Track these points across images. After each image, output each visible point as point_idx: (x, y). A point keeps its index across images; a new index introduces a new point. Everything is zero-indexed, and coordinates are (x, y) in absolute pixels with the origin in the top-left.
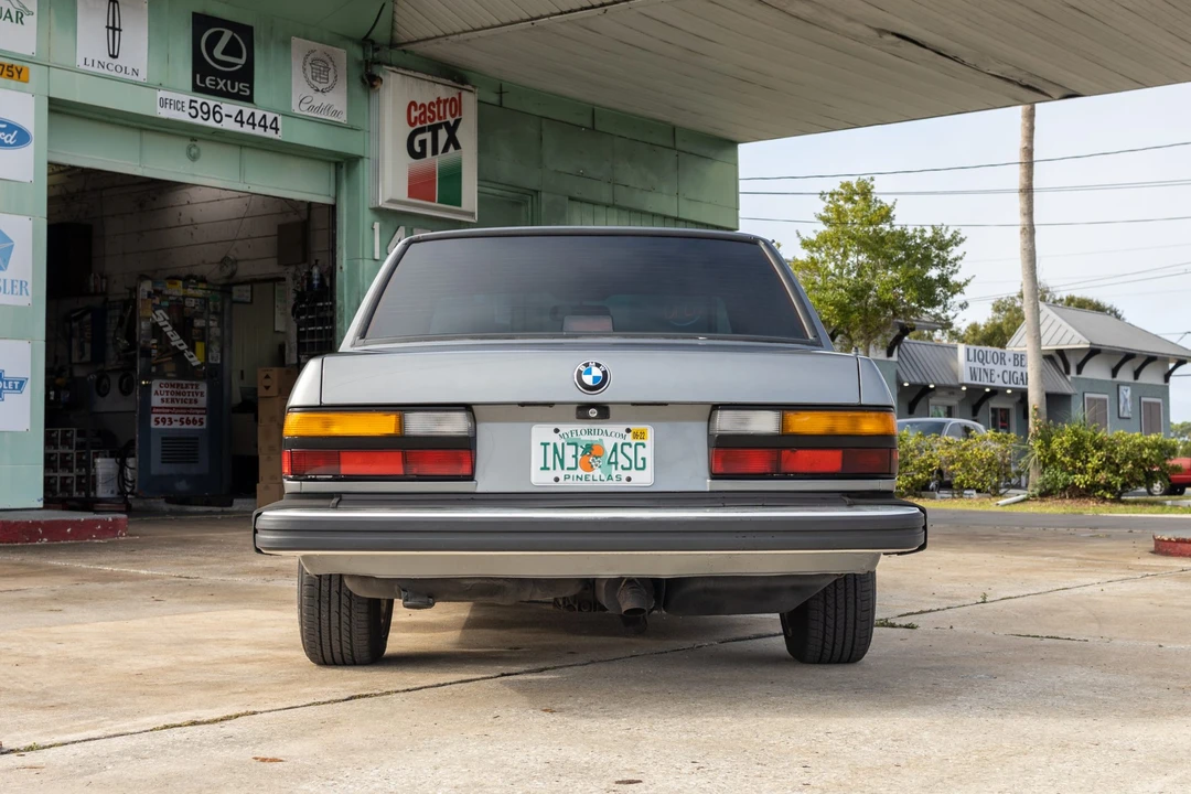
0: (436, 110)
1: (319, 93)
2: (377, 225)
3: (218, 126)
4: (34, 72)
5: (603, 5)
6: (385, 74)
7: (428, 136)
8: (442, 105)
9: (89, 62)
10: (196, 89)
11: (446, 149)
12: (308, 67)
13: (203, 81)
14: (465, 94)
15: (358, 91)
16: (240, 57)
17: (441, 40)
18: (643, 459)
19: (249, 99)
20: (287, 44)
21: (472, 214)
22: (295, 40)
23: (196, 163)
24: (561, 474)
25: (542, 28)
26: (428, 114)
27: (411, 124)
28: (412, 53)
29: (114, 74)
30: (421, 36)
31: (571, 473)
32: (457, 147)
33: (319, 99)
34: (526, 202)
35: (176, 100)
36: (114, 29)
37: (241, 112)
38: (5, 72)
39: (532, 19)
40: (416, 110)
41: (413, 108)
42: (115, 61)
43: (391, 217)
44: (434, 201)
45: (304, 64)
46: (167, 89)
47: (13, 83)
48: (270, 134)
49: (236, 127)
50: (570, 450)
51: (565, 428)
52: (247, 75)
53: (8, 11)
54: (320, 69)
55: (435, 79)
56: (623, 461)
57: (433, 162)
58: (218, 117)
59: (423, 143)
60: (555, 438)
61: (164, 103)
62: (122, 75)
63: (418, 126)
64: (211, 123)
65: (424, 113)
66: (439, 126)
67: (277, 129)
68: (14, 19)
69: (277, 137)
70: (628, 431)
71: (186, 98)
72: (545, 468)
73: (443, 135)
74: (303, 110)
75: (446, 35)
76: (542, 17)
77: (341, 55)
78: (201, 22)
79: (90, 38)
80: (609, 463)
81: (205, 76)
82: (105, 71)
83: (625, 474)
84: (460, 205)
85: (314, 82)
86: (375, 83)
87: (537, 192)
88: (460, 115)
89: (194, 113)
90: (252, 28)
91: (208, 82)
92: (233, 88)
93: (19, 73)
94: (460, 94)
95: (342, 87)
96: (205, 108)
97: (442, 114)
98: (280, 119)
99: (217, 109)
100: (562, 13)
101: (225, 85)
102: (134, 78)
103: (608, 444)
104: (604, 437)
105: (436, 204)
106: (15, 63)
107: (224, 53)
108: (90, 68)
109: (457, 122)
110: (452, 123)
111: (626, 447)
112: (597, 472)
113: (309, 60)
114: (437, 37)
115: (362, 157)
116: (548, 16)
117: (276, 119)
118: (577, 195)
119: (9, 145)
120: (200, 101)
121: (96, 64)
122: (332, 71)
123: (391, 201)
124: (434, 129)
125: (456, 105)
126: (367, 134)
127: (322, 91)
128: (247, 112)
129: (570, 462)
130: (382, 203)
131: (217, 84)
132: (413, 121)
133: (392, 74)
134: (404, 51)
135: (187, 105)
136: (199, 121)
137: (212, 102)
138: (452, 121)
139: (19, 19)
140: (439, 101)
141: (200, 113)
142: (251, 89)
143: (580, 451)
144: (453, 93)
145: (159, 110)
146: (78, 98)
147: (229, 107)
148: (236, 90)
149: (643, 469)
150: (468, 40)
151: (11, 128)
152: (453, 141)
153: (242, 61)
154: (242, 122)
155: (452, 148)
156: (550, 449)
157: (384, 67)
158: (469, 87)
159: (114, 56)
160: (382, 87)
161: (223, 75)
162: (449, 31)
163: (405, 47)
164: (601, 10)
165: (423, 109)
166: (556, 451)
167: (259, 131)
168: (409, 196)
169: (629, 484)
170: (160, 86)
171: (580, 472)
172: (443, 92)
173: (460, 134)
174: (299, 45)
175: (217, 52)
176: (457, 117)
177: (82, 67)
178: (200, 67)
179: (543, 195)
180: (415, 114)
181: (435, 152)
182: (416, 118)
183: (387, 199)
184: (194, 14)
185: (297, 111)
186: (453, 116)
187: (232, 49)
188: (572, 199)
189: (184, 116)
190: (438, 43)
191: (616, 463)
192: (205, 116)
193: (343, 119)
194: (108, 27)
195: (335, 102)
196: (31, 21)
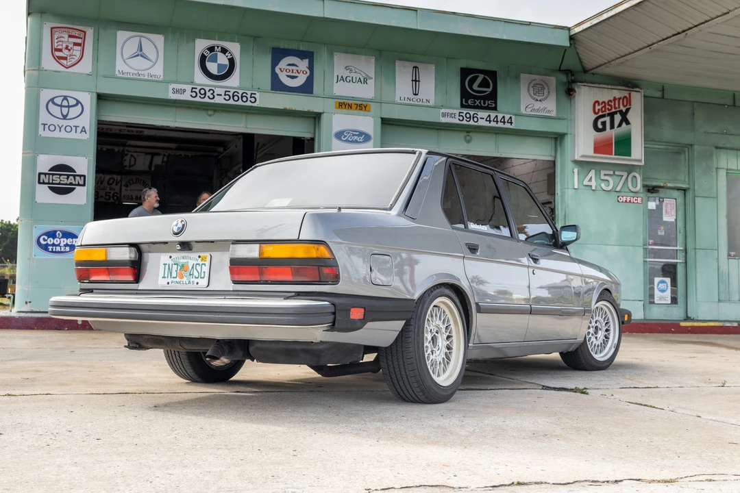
0: (613, 104)
1: (538, 102)
2: (576, 170)
3: (476, 124)
4: (373, 106)
5: (684, 31)
6: (578, 87)
7: (607, 119)
8: (617, 101)
9: (402, 98)
10: (462, 106)
11: (620, 125)
12: (531, 89)
13: (466, 102)
14: (633, 94)
15: (564, 98)
16: (489, 87)
17: (608, 65)
18: (204, 272)
19: (495, 109)
20: (517, 78)
21: (640, 161)
22: (522, 75)
23: (470, 144)
24: (170, 280)
25: (657, 50)
26: (607, 107)
27: (595, 113)
28: (598, 74)
29: (416, 103)
30: (597, 64)
31: (174, 280)
32: (628, 123)
33: (538, 105)
34: (685, 152)
35: (453, 113)
36: (416, 81)
37: (489, 116)
38: (358, 107)
39: (649, 46)
40: (599, 105)
41: (597, 104)
42: (416, 97)
43: (584, 165)
44: (612, 154)
45: (529, 87)
46: (446, 108)
47: (362, 112)
48: (507, 126)
49: (487, 124)
50: (175, 267)
51: (174, 255)
52: (493, 96)
53: (360, 79)
54: (539, 90)
55: (613, 87)
56: (196, 274)
57: (610, 133)
58: (475, 119)
59: (604, 123)
60: (170, 262)
61: (444, 115)
62: (421, 103)
63: (601, 114)
64: (472, 123)
65: (605, 106)
66: (616, 113)
67: (511, 123)
68: (363, 82)
69: (511, 127)
70: (199, 257)
71: (457, 112)
72: (164, 277)
73: (618, 118)
74: (529, 112)
75: (609, 62)
76: (654, 44)
77: (553, 80)
78: (465, 72)
79: (403, 87)
80: (190, 275)
81: (468, 99)
82: (412, 102)
83: (196, 281)
84: (630, 156)
85: (535, 97)
86: (571, 93)
87: (691, 145)
88: (630, 105)
89: (461, 118)
90: (496, 72)
91: (469, 102)
92: (484, 103)
93: (365, 107)
94: (630, 94)
95: (553, 97)
96: (468, 116)
97: (617, 106)
98: (513, 117)
99: (475, 115)
100: (663, 40)
101: (480, 103)
102: (428, 104)
103: (191, 264)
104: (189, 260)
105: (613, 156)
106: (363, 103)
107: (479, 86)
108: (403, 102)
109: (628, 110)
110: (624, 111)
111: (198, 266)
112: (185, 279)
113: (532, 85)
114: (605, 63)
115: (567, 134)
116: (657, 43)
117: (511, 118)
118: (721, 146)
119: (360, 142)
120: (465, 112)
121: (406, 99)
122: (546, 89)
123: (582, 156)
124: (612, 115)
125: (628, 100)
126: (569, 121)
127: (540, 101)
128: (493, 115)
129: (174, 274)
130: (577, 158)
131: (475, 102)
132: (597, 111)
133: (583, 87)
134: (593, 74)
135: (457, 115)
136: (464, 122)
137: (472, 112)
138: (624, 109)
139: (365, 82)
140: (615, 99)
141: (465, 118)
142: (496, 103)
143: (179, 267)
144: (626, 94)
145: (441, 118)
146: (396, 117)
147: (483, 114)
148: (486, 105)
149: (203, 278)
150: (622, 63)
151: (361, 133)
152: (625, 120)
153: (490, 89)
154: (490, 121)
155: (624, 125)
156: (167, 266)
157: (579, 84)
158: (637, 89)
159: (416, 94)
160: (576, 94)
161: (478, 98)
162: (610, 60)
163: (592, 72)
164: (684, 34)
165: (603, 104)
166: (169, 268)
167: (500, 125)
168: (595, 153)
169: (197, 286)
170: (442, 107)
171: (178, 279)
172: (617, 94)
173: (630, 117)
174: (525, 78)
175: (475, 87)
176: (628, 107)
177: (399, 101)
178: (465, 95)
179: (696, 147)
180: (597, 108)
181: (612, 127)
182: (599, 110)
183: (580, 155)
184: (461, 69)
185: (524, 112)
186: (624, 106)
187: (484, 84)
188: (717, 148)
189: (456, 121)
190: (607, 67)
191: (193, 275)
192: (468, 120)
193: (554, 114)
194: (413, 81)
195: (549, 105)
196: (371, 82)
